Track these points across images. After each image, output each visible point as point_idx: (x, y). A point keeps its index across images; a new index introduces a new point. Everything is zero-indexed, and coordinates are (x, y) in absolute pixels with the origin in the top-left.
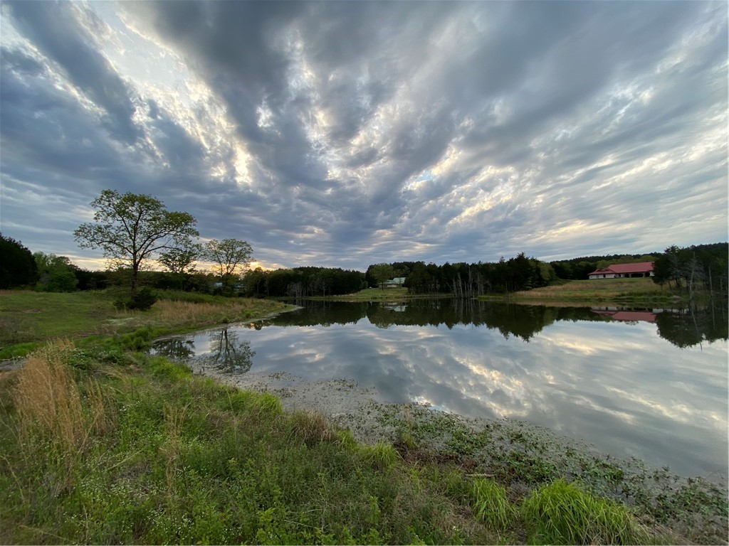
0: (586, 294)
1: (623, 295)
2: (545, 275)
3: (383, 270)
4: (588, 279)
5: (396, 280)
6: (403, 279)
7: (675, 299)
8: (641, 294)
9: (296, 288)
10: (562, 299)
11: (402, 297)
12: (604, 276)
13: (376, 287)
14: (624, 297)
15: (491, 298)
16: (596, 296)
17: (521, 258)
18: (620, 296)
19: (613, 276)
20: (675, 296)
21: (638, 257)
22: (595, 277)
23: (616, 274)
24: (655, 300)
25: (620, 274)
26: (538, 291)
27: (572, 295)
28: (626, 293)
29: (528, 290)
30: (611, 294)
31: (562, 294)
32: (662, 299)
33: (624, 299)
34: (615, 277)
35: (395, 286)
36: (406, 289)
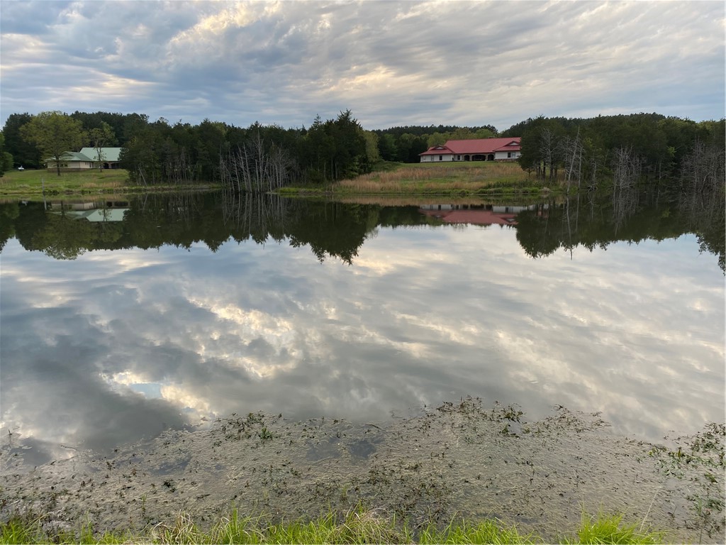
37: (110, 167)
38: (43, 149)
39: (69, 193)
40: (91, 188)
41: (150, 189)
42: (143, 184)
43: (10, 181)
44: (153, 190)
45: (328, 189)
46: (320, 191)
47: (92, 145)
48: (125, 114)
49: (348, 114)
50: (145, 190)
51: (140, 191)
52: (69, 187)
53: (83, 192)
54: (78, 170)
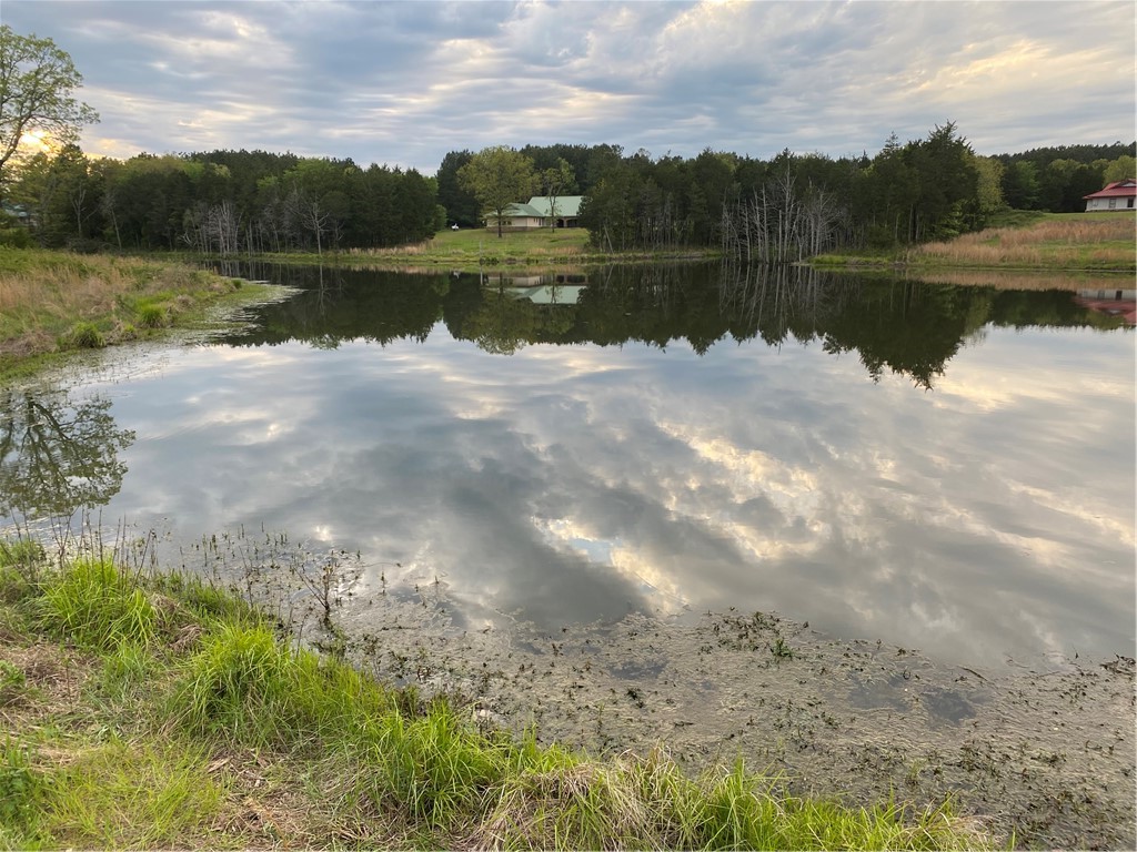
37: (565, 224)
38: (483, 201)
39: (511, 261)
40: (539, 255)
41: (617, 258)
43: (443, 245)
44: (620, 259)
45: (900, 259)
46: (885, 261)
47: (544, 193)
48: (591, 146)
49: (949, 130)
50: (610, 259)
51: (602, 260)
52: (512, 253)
53: (528, 261)
54: (524, 230)
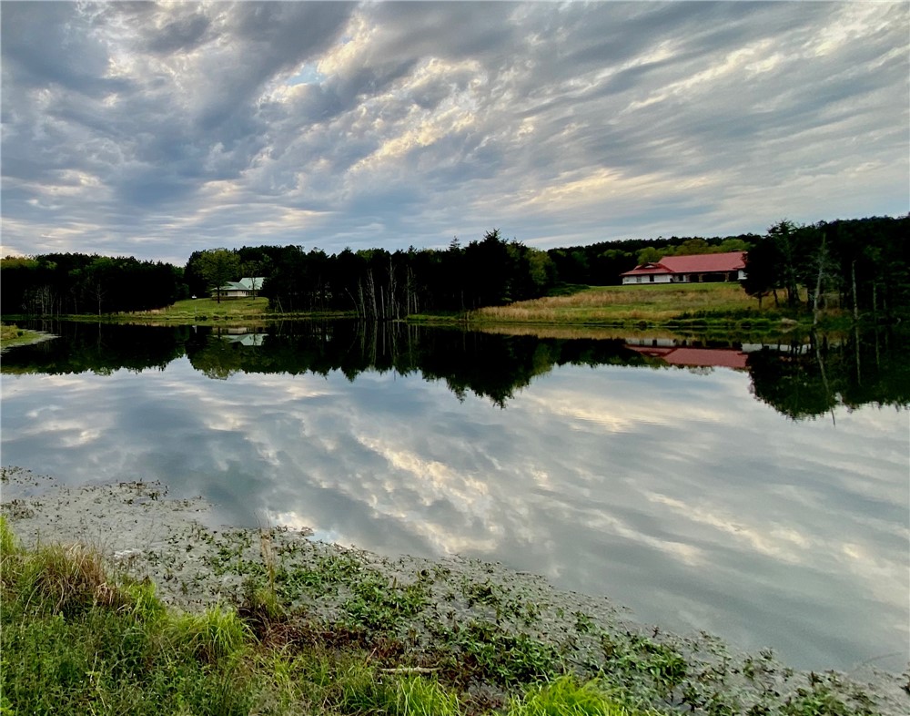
0: (614, 314)
1: (686, 316)
2: (539, 273)
3: (220, 261)
4: (620, 283)
5: (246, 283)
6: (260, 282)
7: (785, 325)
8: (719, 315)
9: (43, 296)
10: (570, 323)
11: (256, 318)
12: (652, 279)
13: (208, 295)
14: (687, 320)
15: (432, 320)
16: (635, 317)
17: (492, 241)
18: (680, 318)
19: (667, 279)
20: (784, 320)
21: (716, 241)
22: (633, 280)
23: (674, 275)
24: (746, 326)
25: (681, 276)
26: (524, 307)
27: (590, 315)
28: (692, 312)
29: (503, 304)
30: (663, 314)
31: (570, 313)
32: (760, 324)
33: (689, 324)
34: (672, 281)
35: (244, 295)
36: (265, 300)
38: (208, 281)
41: (285, 316)
42: (280, 311)
44: (288, 317)
45: (462, 318)
46: (453, 318)
47: (247, 276)
49: (495, 235)
50: (281, 317)
51: (276, 317)
54: (236, 298)
